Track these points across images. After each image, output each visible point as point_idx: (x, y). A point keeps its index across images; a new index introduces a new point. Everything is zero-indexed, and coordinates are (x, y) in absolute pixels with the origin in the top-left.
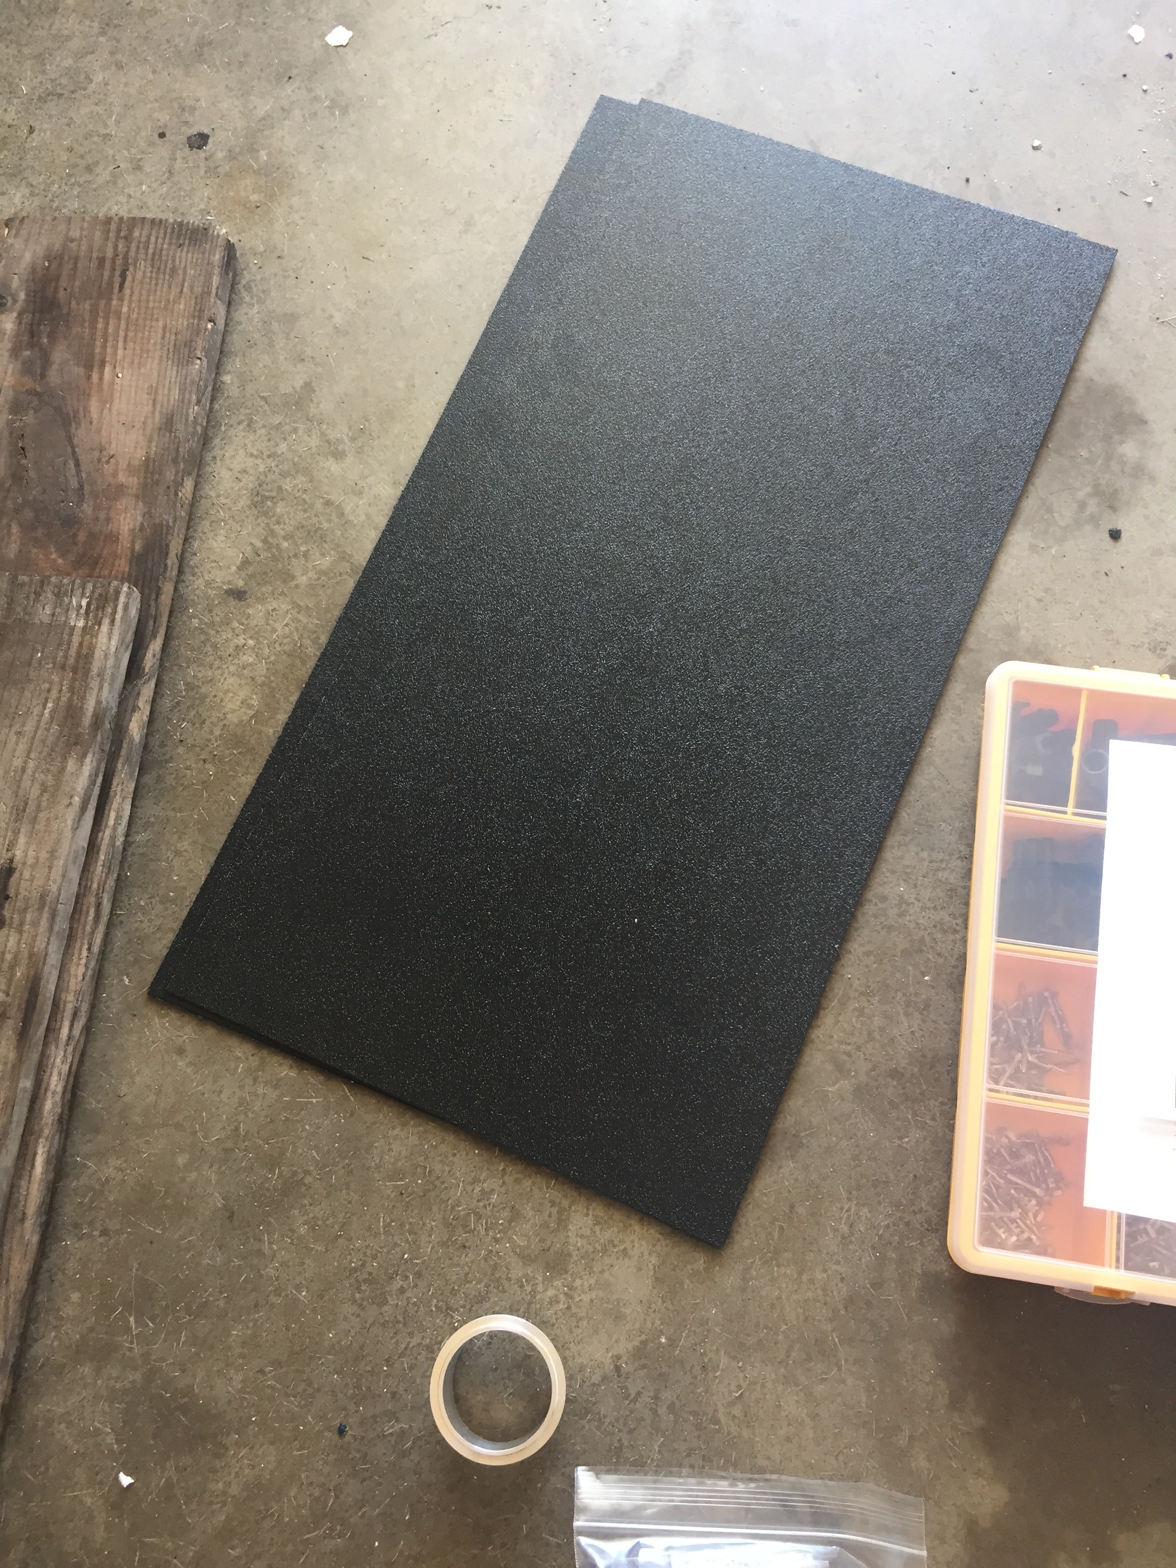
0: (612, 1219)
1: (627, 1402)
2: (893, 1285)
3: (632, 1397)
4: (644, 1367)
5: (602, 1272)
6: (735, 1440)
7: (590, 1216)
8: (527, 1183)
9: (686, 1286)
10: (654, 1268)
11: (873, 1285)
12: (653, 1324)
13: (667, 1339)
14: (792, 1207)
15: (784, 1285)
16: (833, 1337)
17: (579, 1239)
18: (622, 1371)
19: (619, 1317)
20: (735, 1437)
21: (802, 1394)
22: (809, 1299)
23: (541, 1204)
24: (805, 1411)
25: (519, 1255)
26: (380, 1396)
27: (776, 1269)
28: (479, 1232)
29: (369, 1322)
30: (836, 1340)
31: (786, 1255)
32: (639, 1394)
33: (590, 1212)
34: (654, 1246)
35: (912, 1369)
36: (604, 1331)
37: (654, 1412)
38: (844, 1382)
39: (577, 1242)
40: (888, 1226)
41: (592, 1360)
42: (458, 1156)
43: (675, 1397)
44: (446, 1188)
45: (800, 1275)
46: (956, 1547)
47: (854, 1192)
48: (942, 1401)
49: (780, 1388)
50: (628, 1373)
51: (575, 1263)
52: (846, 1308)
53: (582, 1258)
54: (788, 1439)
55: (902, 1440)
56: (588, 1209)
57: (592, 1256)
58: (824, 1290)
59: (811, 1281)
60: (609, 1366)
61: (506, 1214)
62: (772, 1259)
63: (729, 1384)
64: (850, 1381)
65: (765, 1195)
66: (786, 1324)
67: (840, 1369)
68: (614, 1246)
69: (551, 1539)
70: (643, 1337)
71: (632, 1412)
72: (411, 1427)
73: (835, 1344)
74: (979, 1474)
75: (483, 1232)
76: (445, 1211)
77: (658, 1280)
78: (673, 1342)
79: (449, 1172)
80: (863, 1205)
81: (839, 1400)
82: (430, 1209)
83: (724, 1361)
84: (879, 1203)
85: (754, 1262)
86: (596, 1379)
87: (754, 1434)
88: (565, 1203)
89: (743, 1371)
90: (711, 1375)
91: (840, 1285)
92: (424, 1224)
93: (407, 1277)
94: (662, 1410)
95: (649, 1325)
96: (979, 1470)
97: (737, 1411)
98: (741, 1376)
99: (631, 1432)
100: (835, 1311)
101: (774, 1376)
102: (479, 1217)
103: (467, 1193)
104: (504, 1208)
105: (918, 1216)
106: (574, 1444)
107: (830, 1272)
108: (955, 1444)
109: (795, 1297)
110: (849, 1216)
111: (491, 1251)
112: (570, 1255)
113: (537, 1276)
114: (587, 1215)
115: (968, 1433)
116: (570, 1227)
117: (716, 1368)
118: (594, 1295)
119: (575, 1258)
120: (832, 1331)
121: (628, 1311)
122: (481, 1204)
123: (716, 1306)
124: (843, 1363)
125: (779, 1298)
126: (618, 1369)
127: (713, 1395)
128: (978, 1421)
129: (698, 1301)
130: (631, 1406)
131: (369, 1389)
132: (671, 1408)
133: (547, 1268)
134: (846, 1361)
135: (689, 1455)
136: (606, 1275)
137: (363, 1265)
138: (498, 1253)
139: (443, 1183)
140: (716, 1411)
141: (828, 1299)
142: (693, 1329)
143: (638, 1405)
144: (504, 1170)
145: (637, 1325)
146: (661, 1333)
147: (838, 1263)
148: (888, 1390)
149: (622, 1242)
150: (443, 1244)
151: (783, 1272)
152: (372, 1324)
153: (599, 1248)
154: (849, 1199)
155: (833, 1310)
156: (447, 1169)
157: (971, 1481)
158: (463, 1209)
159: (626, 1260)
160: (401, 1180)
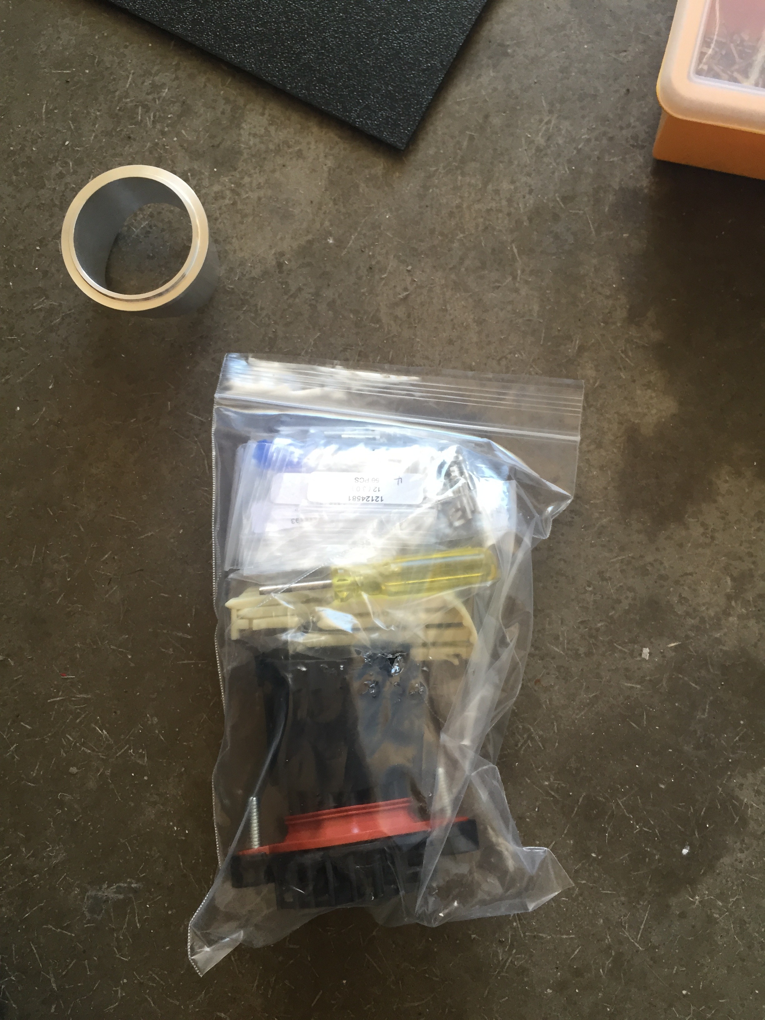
0: (289, 120)
1: (286, 297)
2: (586, 199)
3: (292, 293)
4: (309, 264)
5: (274, 171)
6: (395, 339)
7: (266, 116)
8: (201, 80)
9: (361, 190)
10: (329, 171)
11: (565, 199)
12: (322, 224)
13: (335, 240)
14: (486, 117)
15: (466, 195)
16: (512, 248)
17: (251, 138)
18: (284, 268)
19: (286, 216)
20: (394, 336)
21: (470, 300)
22: (491, 209)
23: (215, 101)
24: (472, 317)
25: (186, 150)
26: (31, 274)
27: (460, 178)
28: (146, 125)
29: (24, 204)
30: (515, 250)
31: (473, 165)
32: (300, 289)
33: (267, 112)
34: (331, 148)
35: (593, 283)
36: (269, 228)
37: (313, 307)
38: (517, 291)
39: (249, 140)
40: (589, 140)
41: (253, 255)
42: (130, 48)
43: (336, 296)
44: (114, 79)
45: (485, 185)
46: (613, 452)
47: (558, 105)
48: (621, 314)
49: (449, 294)
50: (290, 270)
51: (245, 161)
52: (530, 220)
53: (253, 156)
54: (451, 342)
55: (571, 349)
56: (264, 108)
57: (263, 156)
58: (510, 201)
59: (497, 192)
60: (271, 262)
61: (176, 108)
62: (457, 168)
63: (395, 287)
64: (523, 292)
65: (458, 103)
66: (463, 232)
67: (514, 278)
68: (289, 147)
69: (195, 417)
70: (310, 237)
71: (290, 306)
72: (60, 305)
73: (513, 255)
74: (648, 386)
75: (149, 124)
76: (112, 102)
77: (332, 183)
78: (340, 243)
79: (119, 63)
80: (566, 118)
81: (509, 308)
82: (96, 99)
83: (392, 264)
84: (583, 117)
85: (437, 170)
86: (256, 273)
87: (415, 335)
88: (241, 101)
89: (412, 275)
90: (377, 277)
91: (527, 196)
92: (88, 113)
93: (67, 163)
94: (322, 307)
95: (318, 225)
96: (650, 382)
97: (401, 312)
98: (409, 279)
99: (287, 325)
100: (519, 222)
101: (443, 282)
102: (147, 109)
103: (136, 85)
104: (174, 103)
105: (624, 132)
106: (227, 332)
107: (518, 184)
108: (627, 356)
109: (477, 206)
110: (547, 130)
111: (157, 144)
112: (240, 153)
113: (203, 171)
114: (263, 114)
115: (643, 346)
116: (244, 125)
117: (382, 270)
118: (262, 193)
119: (245, 156)
120: (513, 241)
121: (296, 211)
122: (150, 97)
123: (391, 210)
124: (519, 272)
125: (459, 206)
126: (280, 265)
127: (377, 296)
128: (656, 336)
129: (372, 205)
130: (290, 301)
131: (20, 267)
132: (331, 305)
133: (216, 163)
134: (523, 271)
135: (345, 350)
136: (277, 175)
137: (22, 149)
138: (164, 146)
139: (111, 74)
140: (378, 310)
141: (512, 210)
142: (364, 232)
143: (297, 300)
144: (177, 64)
145: (305, 225)
146: (330, 234)
147: (529, 175)
148: (563, 301)
149: (298, 143)
150: (108, 134)
151: (468, 181)
152: (28, 206)
153: (271, 146)
154: (551, 112)
155: (516, 222)
156: (117, 60)
157: (639, 392)
158: (132, 101)
159: (301, 161)
160: (67, 68)
